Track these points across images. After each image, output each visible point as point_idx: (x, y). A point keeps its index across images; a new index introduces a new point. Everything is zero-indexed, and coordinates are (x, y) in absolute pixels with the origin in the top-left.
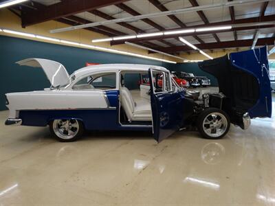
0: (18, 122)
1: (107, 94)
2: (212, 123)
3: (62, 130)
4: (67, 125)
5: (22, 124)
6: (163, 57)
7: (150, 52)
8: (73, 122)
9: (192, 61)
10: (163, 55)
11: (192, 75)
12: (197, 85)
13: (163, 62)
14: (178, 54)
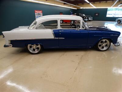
0: (10, 46)
1: (53, 31)
2: (102, 44)
3: (32, 49)
4: (34, 47)
5: (13, 47)
6: (71, 6)
7: (65, 4)
8: (37, 45)
9: (84, 8)
10: (71, 5)
11: (84, 15)
12: (86, 20)
13: (70, 9)
14: (78, 5)
